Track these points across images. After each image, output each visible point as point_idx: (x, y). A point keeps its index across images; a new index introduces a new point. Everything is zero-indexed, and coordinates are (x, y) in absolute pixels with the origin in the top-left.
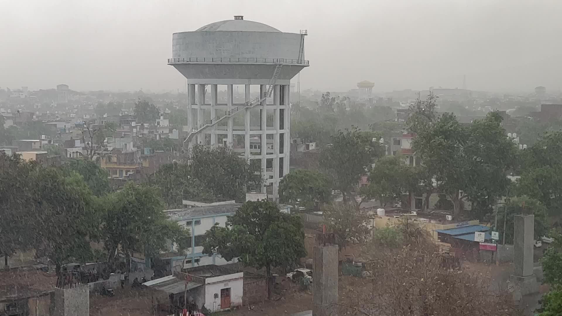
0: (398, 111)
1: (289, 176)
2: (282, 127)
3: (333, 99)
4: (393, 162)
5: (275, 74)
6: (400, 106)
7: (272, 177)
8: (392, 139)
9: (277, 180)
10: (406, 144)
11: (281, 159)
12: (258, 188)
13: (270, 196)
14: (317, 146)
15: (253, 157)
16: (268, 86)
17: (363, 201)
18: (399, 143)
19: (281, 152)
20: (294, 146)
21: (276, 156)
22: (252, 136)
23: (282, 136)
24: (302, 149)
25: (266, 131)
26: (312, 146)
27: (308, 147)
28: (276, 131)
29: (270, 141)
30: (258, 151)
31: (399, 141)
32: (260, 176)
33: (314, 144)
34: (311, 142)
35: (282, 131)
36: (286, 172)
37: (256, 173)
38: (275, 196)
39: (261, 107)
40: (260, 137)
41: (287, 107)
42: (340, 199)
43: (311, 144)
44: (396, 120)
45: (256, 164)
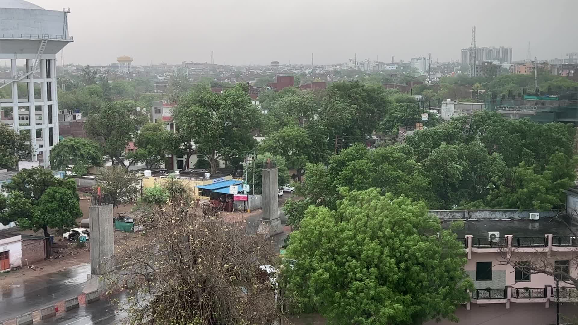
0: (157, 83)
1: (60, 145)
2: (50, 99)
3: (95, 73)
4: (156, 129)
5: (40, 49)
6: (157, 79)
7: (42, 146)
8: (153, 108)
9: (47, 148)
10: (167, 112)
11: (51, 130)
12: (28, 156)
13: (42, 164)
14: (83, 116)
15: (23, 128)
16: (34, 61)
17: (131, 164)
18: (159, 111)
19: (51, 122)
20: (62, 117)
21: (45, 127)
22: (20, 108)
23: (50, 107)
24: (69, 119)
25: (34, 103)
26: (79, 116)
27: (74, 117)
28: (44, 103)
29: (39, 112)
30: (27, 122)
31: (160, 110)
32: (31, 145)
33: (80, 114)
34: (78, 113)
35: (50, 103)
36: (56, 141)
37: (26, 143)
38: (47, 163)
39: (28, 81)
40: (28, 108)
41: (53, 81)
42: (109, 164)
43: (77, 114)
44: (155, 91)
45: (26, 135)
